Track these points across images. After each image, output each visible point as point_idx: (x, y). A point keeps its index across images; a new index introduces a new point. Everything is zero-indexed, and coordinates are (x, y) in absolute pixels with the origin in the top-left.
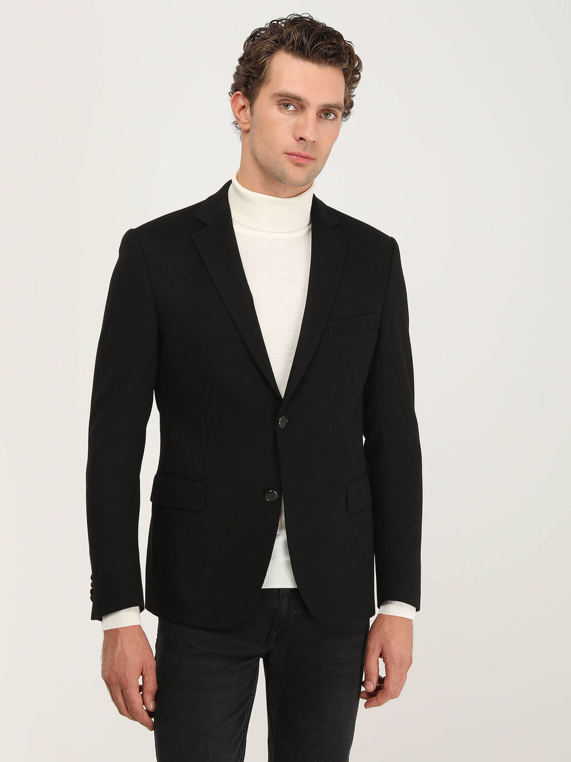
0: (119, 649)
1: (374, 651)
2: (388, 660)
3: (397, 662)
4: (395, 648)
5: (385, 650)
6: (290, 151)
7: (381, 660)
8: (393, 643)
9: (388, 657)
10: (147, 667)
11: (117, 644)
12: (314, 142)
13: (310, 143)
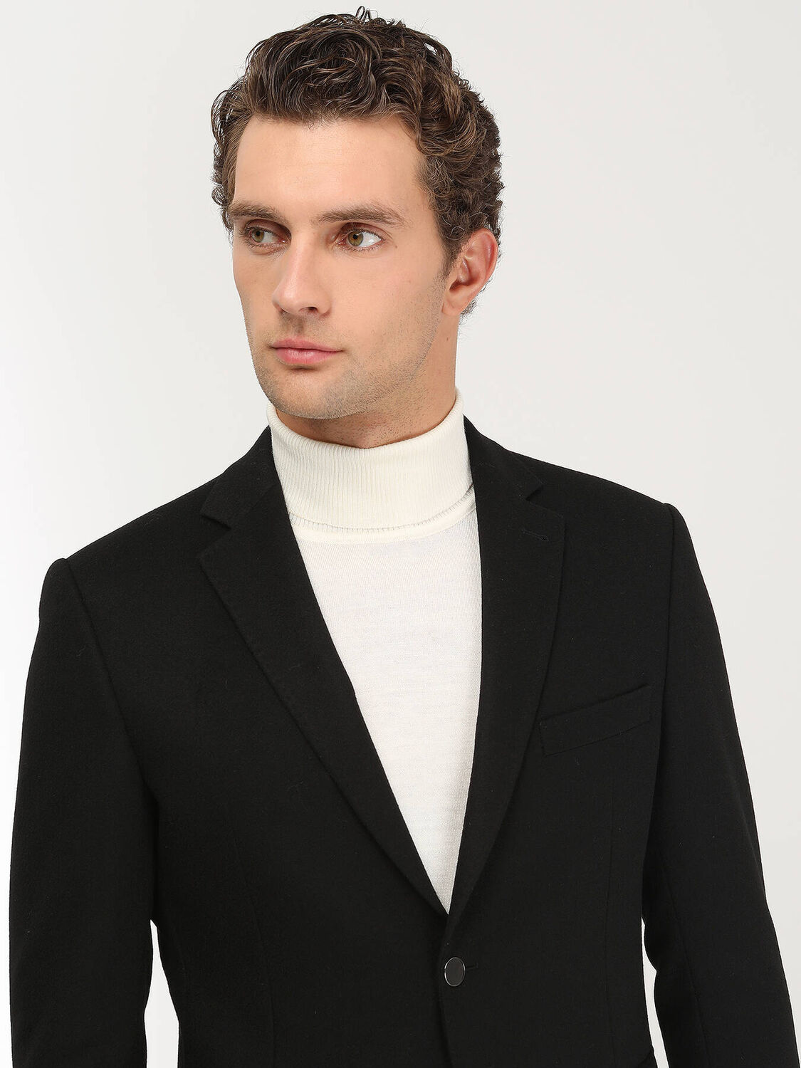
6: (273, 341)
12: (312, 309)
13: (303, 314)
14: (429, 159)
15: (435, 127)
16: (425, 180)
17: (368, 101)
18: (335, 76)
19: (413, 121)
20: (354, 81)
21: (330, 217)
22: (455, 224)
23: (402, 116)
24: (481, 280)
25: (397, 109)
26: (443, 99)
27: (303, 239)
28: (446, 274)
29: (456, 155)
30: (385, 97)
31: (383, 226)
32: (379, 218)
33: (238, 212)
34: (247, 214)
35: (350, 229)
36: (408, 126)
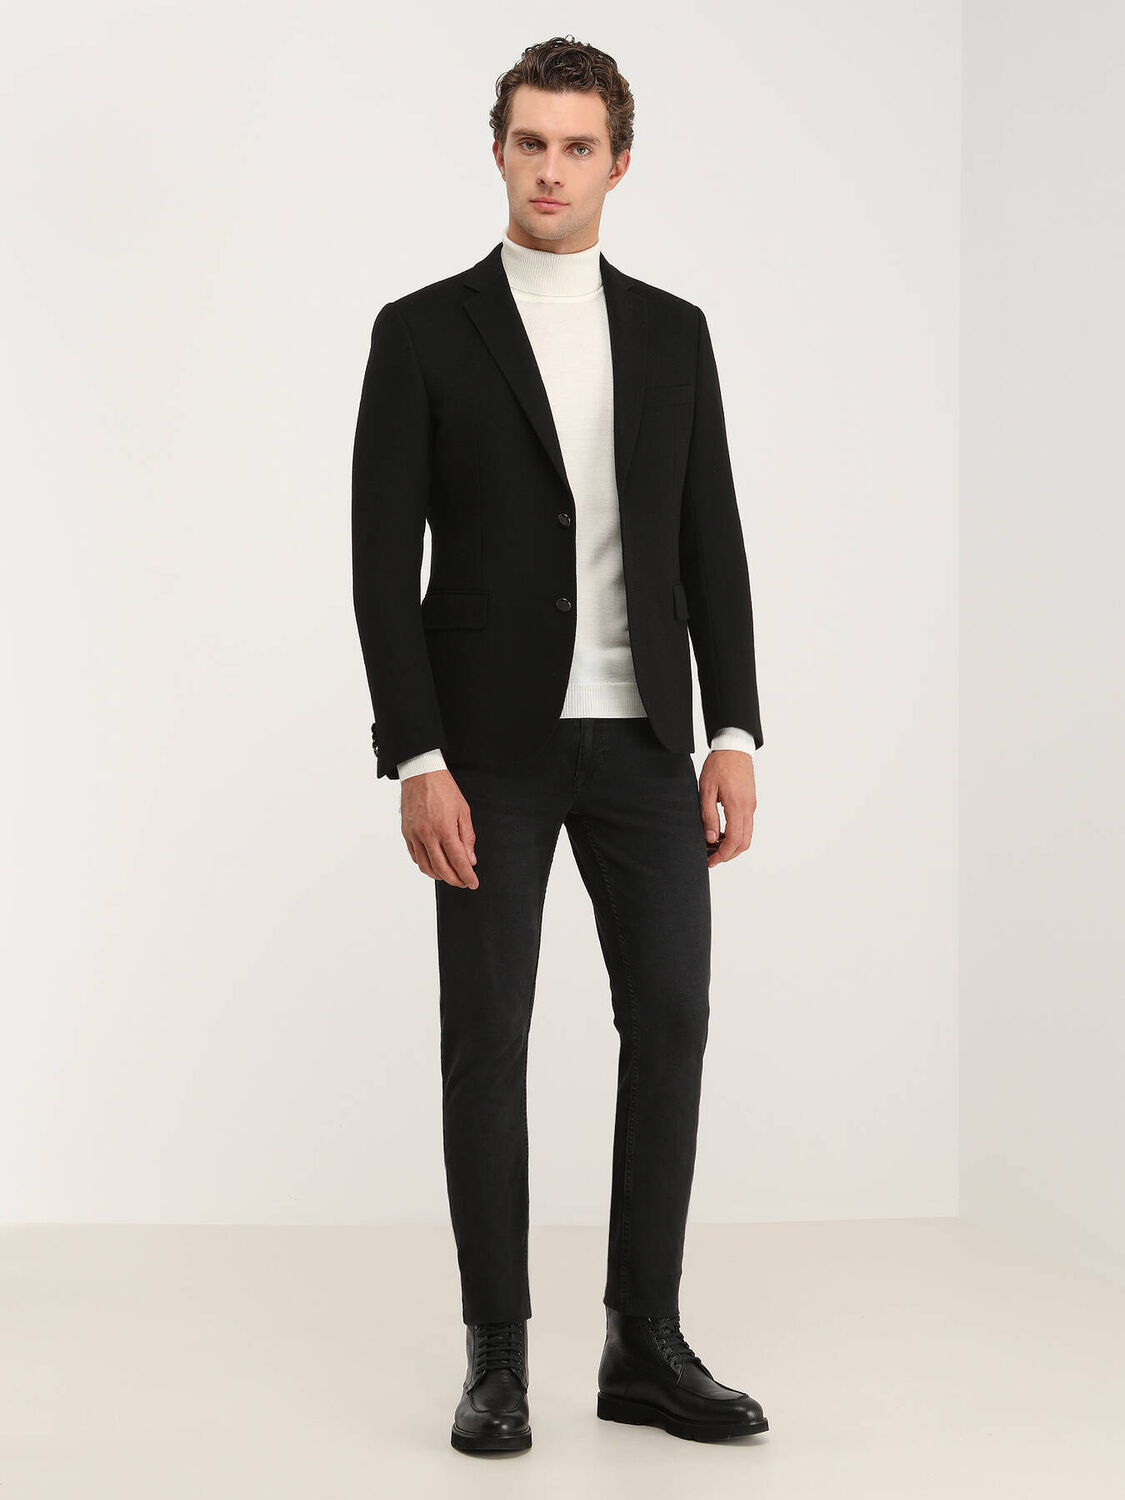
0: (430, 794)
1: (710, 792)
2: (726, 803)
3: (738, 803)
4: (733, 787)
5: (723, 789)
6: (533, 198)
7: (719, 804)
8: (731, 781)
9: (726, 797)
10: (463, 813)
11: (426, 789)
12: (557, 183)
13: (554, 185)
14: (611, 114)
16: (608, 124)
17: (588, 85)
20: (582, 75)
21: (568, 139)
22: (619, 146)
25: (601, 89)
27: (554, 149)
28: (611, 170)
29: (622, 113)
30: (596, 82)
31: (592, 145)
32: (591, 141)
33: (517, 133)
34: (524, 134)
35: (577, 146)
36: (604, 98)
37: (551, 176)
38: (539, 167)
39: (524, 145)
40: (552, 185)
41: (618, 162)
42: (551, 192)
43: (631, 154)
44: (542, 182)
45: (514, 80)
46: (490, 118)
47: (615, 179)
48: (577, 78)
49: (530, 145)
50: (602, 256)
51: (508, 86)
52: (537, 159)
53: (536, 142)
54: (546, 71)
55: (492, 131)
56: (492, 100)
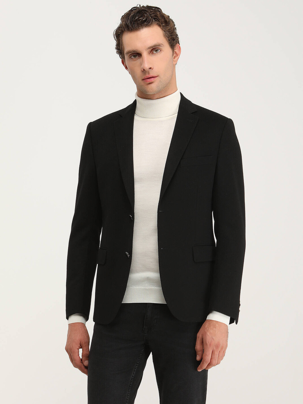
6: (143, 78)
12: (150, 68)
13: (149, 70)
14: (165, 31)
15: (163, 24)
16: (165, 36)
17: (151, 22)
18: (143, 19)
19: (160, 24)
20: (146, 19)
21: (149, 48)
22: (173, 43)
23: (157, 24)
24: (179, 55)
25: (157, 22)
26: (165, 18)
28: (173, 55)
29: (169, 29)
30: (154, 20)
31: (160, 47)
32: (159, 45)
33: (128, 53)
34: (130, 52)
35: (154, 49)
36: (160, 26)
37: (147, 66)
38: (141, 64)
39: (132, 57)
40: (148, 70)
41: (175, 50)
42: (149, 73)
43: (180, 46)
44: (144, 70)
45: (120, 31)
46: (116, 51)
47: (176, 58)
48: (145, 21)
49: (135, 56)
50: (181, 94)
51: (119, 34)
52: (138, 61)
53: (137, 55)
54: (131, 22)
55: (118, 55)
56: (114, 43)
